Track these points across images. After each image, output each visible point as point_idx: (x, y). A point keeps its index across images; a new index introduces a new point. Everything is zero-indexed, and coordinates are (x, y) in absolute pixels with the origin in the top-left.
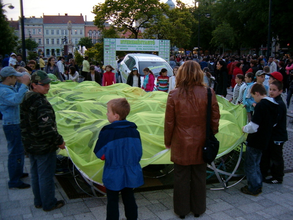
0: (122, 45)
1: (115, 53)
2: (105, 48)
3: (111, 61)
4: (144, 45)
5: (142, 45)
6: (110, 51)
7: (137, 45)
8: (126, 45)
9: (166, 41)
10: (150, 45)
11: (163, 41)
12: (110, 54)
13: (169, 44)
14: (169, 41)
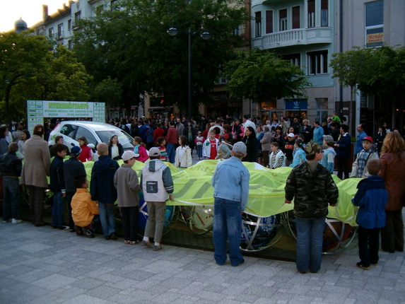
0: (50, 109)
1: (42, 120)
2: (29, 113)
4: (77, 110)
5: (75, 110)
6: (36, 118)
7: (68, 110)
8: (55, 109)
9: (100, 103)
10: (83, 109)
11: (98, 103)
12: (36, 122)
13: (104, 108)
14: (104, 104)
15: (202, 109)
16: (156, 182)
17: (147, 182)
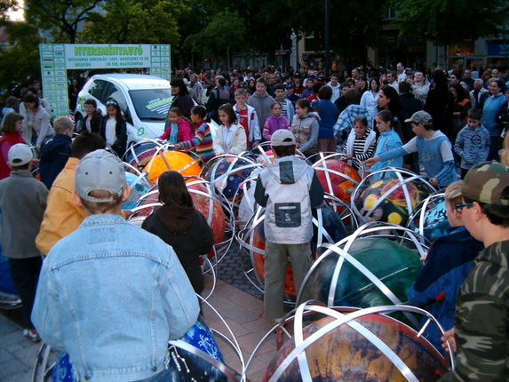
0: (78, 57)
1: (65, 73)
2: (43, 63)
3: (58, 92)
4: (122, 56)
5: (119, 57)
6: (54, 71)
7: (108, 57)
8: (86, 57)
9: (162, 46)
10: (133, 56)
11: (158, 46)
12: (55, 77)
13: (168, 54)
14: (168, 47)
15: (372, 54)
16: (298, 205)
17: (277, 205)
